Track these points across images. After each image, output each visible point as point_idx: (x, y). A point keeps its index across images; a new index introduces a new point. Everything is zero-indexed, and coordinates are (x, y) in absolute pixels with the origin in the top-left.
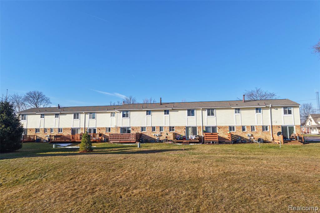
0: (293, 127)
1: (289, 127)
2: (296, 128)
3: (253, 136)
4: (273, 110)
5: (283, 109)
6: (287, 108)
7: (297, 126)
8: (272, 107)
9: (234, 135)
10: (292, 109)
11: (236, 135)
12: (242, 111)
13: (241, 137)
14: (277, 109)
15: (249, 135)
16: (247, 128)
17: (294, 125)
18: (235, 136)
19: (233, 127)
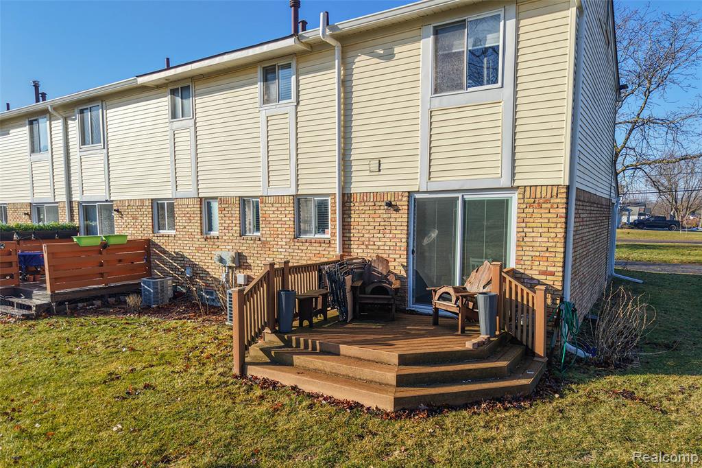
0: (503, 205)
1: (464, 202)
2: (521, 211)
3: (248, 267)
4: (363, 64)
5: (426, 45)
6: (461, 25)
7: (534, 198)
8: (350, 42)
9: (169, 255)
10: (503, 34)
11: (180, 258)
12: (199, 100)
13: (197, 271)
14: (389, 56)
15: (221, 260)
16: (221, 210)
17: (506, 183)
18: (173, 258)
19: (171, 206)
